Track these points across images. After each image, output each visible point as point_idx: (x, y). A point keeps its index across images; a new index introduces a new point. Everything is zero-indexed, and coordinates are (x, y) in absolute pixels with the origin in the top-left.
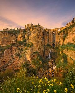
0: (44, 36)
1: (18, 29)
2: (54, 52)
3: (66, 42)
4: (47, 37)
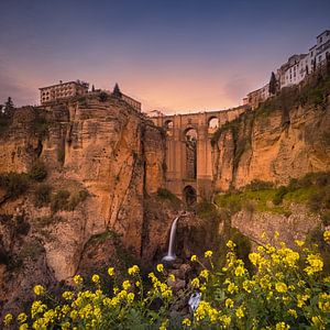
0: (143, 151)
2: (193, 228)
4: (160, 154)
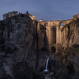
0: (37, 34)
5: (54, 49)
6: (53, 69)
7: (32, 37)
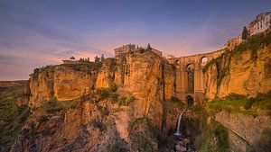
0: (163, 77)
1: (97, 59)
3: (224, 91)
4: (172, 78)
5: (190, 100)
6: (188, 133)
7: (156, 82)
